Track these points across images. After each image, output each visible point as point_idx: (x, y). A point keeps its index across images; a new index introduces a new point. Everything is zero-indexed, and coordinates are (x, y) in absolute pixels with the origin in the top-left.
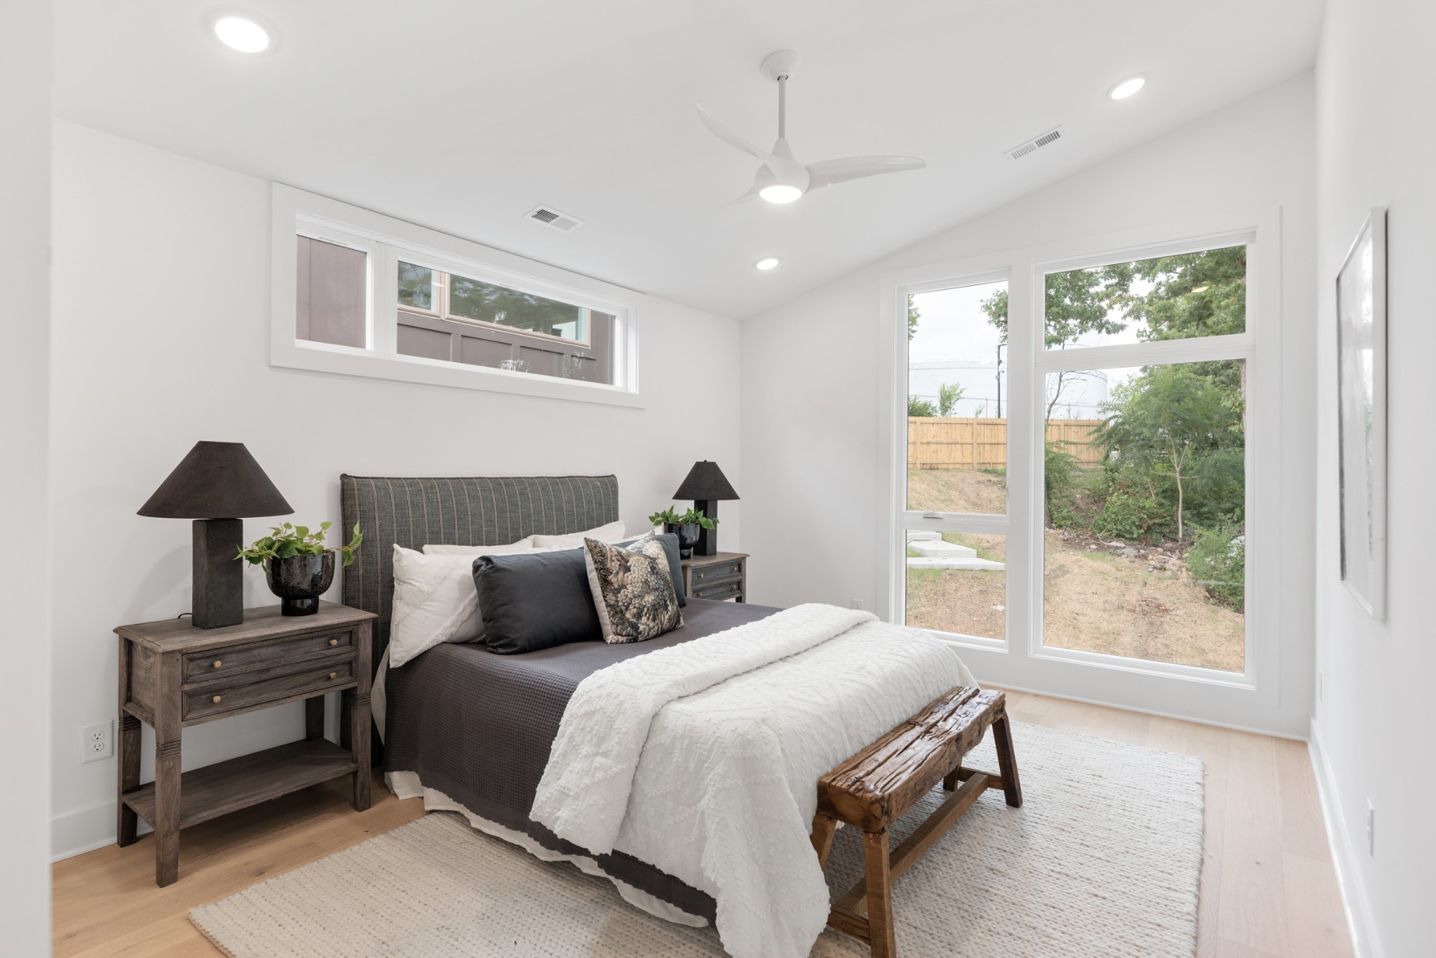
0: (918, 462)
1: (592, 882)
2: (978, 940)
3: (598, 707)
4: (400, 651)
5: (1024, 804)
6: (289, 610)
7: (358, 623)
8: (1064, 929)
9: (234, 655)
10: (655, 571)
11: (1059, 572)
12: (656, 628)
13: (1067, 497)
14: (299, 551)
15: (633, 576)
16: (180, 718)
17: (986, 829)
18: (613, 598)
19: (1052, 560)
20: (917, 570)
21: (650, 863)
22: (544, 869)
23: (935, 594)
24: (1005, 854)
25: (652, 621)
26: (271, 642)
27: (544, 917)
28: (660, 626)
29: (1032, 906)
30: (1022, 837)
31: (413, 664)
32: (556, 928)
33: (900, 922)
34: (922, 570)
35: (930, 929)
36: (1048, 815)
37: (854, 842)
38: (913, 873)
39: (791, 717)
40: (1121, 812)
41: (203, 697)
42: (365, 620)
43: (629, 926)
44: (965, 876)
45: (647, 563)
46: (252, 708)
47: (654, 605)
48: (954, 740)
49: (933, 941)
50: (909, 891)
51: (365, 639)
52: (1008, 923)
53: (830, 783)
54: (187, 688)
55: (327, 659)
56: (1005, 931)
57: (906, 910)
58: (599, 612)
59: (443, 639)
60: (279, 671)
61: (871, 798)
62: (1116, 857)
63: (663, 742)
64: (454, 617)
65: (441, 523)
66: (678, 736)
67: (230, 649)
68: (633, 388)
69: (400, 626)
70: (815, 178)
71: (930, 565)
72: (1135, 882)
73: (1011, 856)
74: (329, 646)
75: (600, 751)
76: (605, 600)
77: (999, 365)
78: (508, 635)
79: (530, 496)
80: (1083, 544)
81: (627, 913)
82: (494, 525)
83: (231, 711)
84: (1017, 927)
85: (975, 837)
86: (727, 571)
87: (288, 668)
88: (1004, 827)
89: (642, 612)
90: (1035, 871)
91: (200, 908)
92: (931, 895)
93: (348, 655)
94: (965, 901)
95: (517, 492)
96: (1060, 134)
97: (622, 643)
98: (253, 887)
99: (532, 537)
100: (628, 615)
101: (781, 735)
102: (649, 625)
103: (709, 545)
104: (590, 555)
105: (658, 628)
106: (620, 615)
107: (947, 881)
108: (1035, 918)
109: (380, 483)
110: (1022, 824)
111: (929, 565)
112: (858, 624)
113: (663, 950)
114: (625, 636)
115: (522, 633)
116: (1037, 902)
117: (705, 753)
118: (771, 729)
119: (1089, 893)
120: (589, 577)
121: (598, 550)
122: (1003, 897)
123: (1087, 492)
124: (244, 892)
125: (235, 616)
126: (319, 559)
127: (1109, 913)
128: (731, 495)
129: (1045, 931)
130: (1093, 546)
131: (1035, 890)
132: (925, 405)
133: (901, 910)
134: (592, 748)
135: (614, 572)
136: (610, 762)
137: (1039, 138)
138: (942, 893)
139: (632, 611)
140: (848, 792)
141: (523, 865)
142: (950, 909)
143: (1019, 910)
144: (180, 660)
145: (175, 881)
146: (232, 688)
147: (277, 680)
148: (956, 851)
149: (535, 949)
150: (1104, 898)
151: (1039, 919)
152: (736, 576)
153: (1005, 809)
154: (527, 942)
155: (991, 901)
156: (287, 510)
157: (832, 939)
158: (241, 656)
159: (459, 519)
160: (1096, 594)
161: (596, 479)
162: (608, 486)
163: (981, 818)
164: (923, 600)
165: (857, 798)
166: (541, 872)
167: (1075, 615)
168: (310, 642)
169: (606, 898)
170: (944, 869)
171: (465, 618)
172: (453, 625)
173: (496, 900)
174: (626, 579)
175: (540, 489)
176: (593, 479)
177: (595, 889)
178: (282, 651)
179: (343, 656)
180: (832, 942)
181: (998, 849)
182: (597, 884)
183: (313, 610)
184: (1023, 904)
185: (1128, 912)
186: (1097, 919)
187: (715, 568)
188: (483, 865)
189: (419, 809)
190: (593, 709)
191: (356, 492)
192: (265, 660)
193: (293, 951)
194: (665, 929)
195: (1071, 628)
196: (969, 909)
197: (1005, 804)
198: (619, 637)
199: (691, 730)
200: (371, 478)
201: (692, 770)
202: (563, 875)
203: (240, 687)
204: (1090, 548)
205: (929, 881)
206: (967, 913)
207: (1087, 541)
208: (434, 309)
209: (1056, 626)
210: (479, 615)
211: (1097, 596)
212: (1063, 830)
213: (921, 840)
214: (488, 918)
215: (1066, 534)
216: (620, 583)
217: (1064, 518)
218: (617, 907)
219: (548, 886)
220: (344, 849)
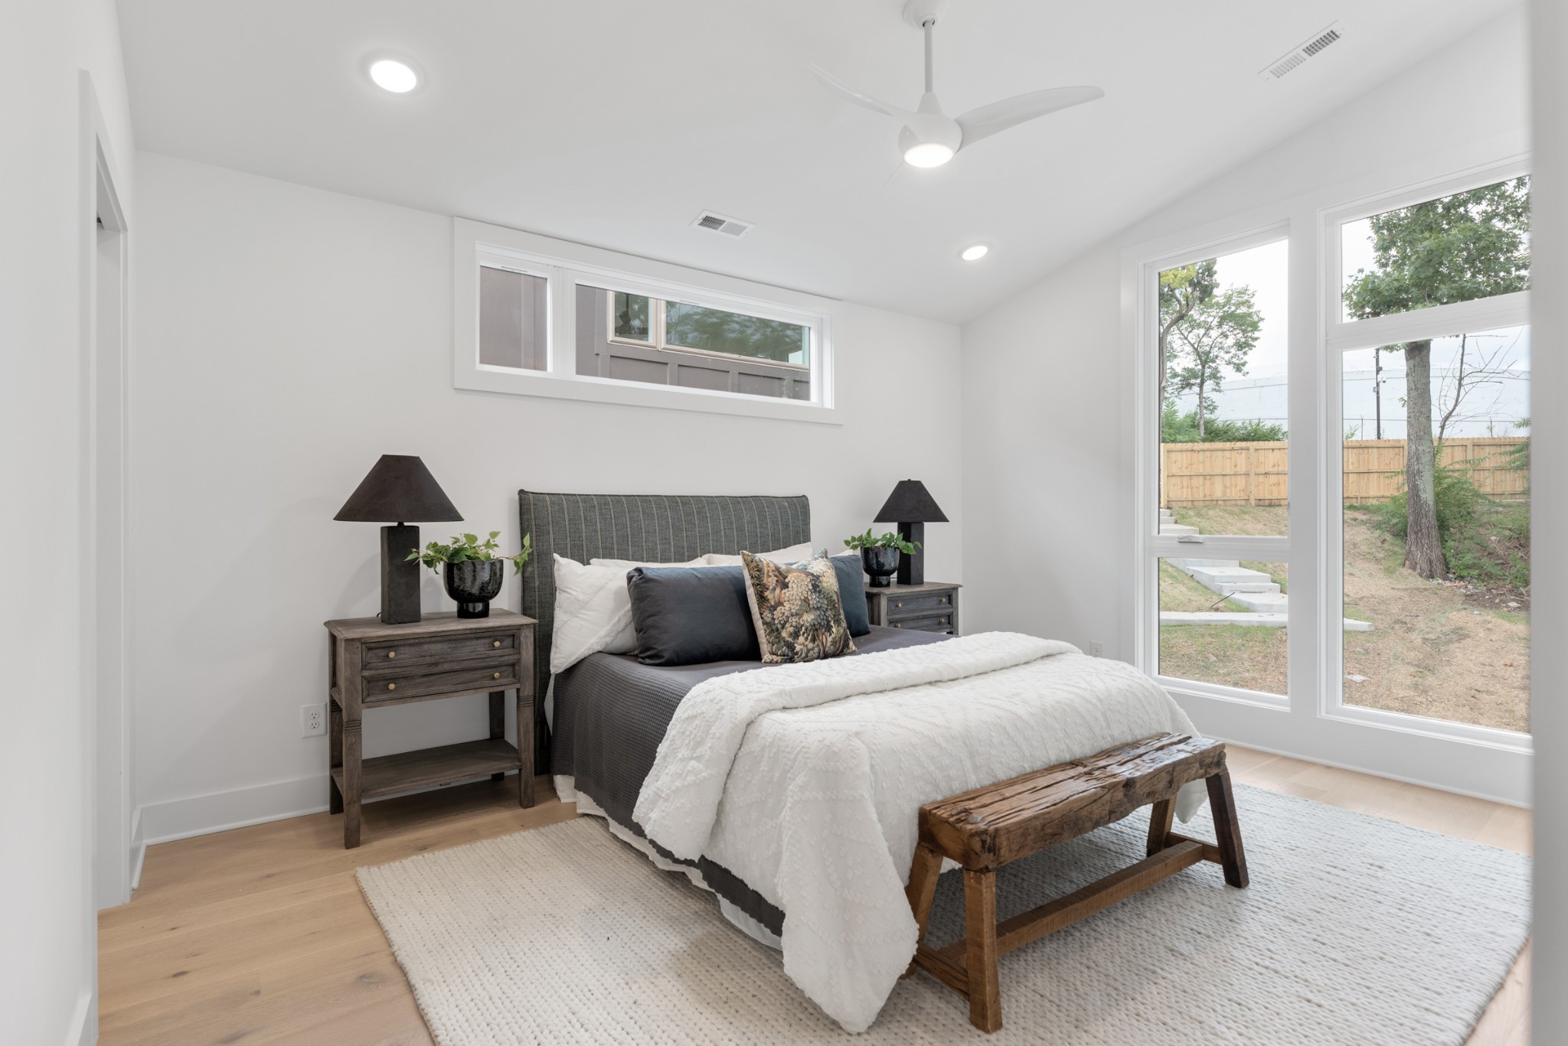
0: (1252, 498)
1: (703, 896)
2: (1117, 1023)
3: (699, 712)
4: (561, 658)
5: (1251, 885)
6: (463, 614)
7: (520, 627)
8: (1243, 1030)
9: (407, 648)
10: (818, 590)
11: (1454, 636)
12: (816, 650)
13: (1471, 538)
14: (468, 557)
15: (791, 593)
16: (360, 700)
17: (1184, 906)
18: (770, 615)
19: (1443, 621)
20: (1241, 627)
21: (740, 876)
22: (663, 878)
23: (1265, 657)
24: (1198, 936)
25: (811, 641)
26: (439, 639)
27: (645, 921)
28: (822, 649)
29: (1209, 998)
30: (1231, 921)
31: (571, 671)
32: (651, 932)
33: (1026, 987)
34: (1249, 628)
35: (1060, 1000)
36: (1280, 901)
37: (1006, 898)
38: (1065, 939)
39: (893, 734)
40: (1394, 911)
41: (380, 683)
42: (526, 625)
43: (721, 942)
44: (1133, 953)
45: (809, 580)
46: (423, 698)
47: (814, 625)
48: (1121, 786)
49: (1058, 1013)
50: (1051, 957)
51: (527, 644)
52: (1168, 1011)
53: (930, 811)
54: (366, 673)
55: (490, 659)
56: (1158, 1019)
57: (1039, 976)
58: (757, 630)
59: (599, 648)
60: (447, 667)
61: (971, 830)
62: (1361, 961)
63: (753, 750)
64: (608, 627)
65: (615, 539)
66: (767, 744)
67: (403, 642)
68: (829, 404)
69: (559, 633)
70: (968, 132)
71: (1260, 622)
72: (1377, 994)
73: (1206, 941)
74: (493, 648)
75: (695, 756)
76: (762, 618)
77: (1378, 373)
78: (654, 646)
79: (708, 515)
80: (1497, 601)
81: (725, 929)
82: (669, 543)
83: (404, 699)
84: (1178, 1017)
85: (1164, 913)
86: (933, 602)
87: (455, 663)
88: (1211, 907)
89: (799, 631)
90: (1232, 960)
91: (365, 868)
92: (1078, 965)
93: (510, 657)
94: (1120, 979)
95: (695, 511)
96: (1338, 33)
97: (777, 662)
98: (412, 858)
99: (706, 556)
100: (784, 634)
101: (874, 751)
102: (807, 646)
103: (913, 573)
104: (747, 570)
105: (820, 650)
106: (776, 633)
107: (1106, 954)
108: (1208, 1011)
109: (554, 499)
110: (1238, 906)
111: (1258, 622)
112: (1048, 656)
113: (746, 970)
114: (780, 655)
115: (668, 646)
116: (1219, 995)
117: (789, 763)
118: (863, 743)
119: (1299, 997)
120: (748, 593)
121: (754, 564)
122: (1172, 982)
123: (1507, 533)
124: (403, 861)
125: (415, 617)
126: (487, 567)
127: (1319, 1024)
128: (938, 516)
129: (1213, 1028)
130: (1513, 604)
131: (1222, 981)
132: (1272, 429)
133: (1032, 975)
134: (688, 752)
135: (771, 588)
136: (701, 766)
137: (1307, 45)
138: (1093, 965)
139: (788, 629)
140: (947, 822)
141: (645, 872)
142: (1096, 983)
143: (1188, 999)
144: (360, 648)
145: (359, 846)
146: (406, 678)
147: (446, 674)
148: (1132, 924)
149: (623, 947)
150: (1319, 1006)
151: (1212, 1014)
152: (946, 608)
153: (1222, 888)
154: (619, 940)
155: (1155, 983)
156: (456, 517)
157: (934, 990)
158: (413, 649)
159: (633, 535)
160: (1511, 666)
161: (784, 500)
162: (799, 507)
163: (1183, 894)
164: (1246, 664)
165: (957, 829)
166: (658, 880)
167: (1473, 692)
168: (475, 642)
169: (710, 913)
170: (1108, 941)
171: (620, 629)
172: (607, 635)
173: (607, 899)
174: (783, 596)
175: (719, 508)
176: (780, 500)
177: (703, 903)
178: (450, 648)
179: (507, 658)
180: (933, 993)
181: (1192, 930)
182: (707, 899)
183: (485, 613)
184: (1196, 993)
185: (1349, 1027)
186: (1299, 1028)
187: (918, 598)
188: (608, 867)
189: (572, 812)
190: (695, 714)
191: (532, 507)
192: (434, 655)
193: (421, 914)
194: (756, 951)
195: (1467, 708)
196: (1121, 988)
197: (1225, 882)
198: (774, 657)
199: (780, 738)
200: (548, 494)
201: (776, 780)
202: (679, 886)
203: (412, 677)
204: (1507, 607)
205: (1082, 951)
206: (1116, 992)
207: (1503, 597)
208: (651, 340)
209: (1443, 705)
210: (632, 626)
211: (1512, 668)
212: (1295, 921)
213: (1078, 902)
214: (594, 913)
215: (1470, 587)
216: (777, 600)
217: (1468, 567)
218: (717, 923)
219: (660, 893)
220: (496, 838)
